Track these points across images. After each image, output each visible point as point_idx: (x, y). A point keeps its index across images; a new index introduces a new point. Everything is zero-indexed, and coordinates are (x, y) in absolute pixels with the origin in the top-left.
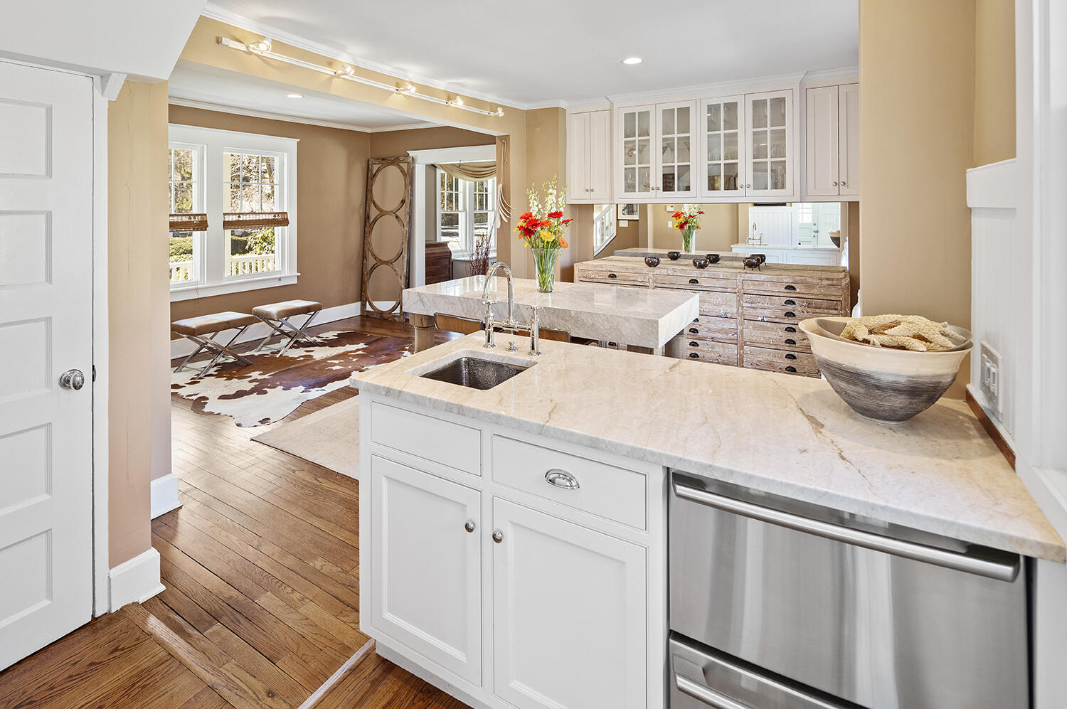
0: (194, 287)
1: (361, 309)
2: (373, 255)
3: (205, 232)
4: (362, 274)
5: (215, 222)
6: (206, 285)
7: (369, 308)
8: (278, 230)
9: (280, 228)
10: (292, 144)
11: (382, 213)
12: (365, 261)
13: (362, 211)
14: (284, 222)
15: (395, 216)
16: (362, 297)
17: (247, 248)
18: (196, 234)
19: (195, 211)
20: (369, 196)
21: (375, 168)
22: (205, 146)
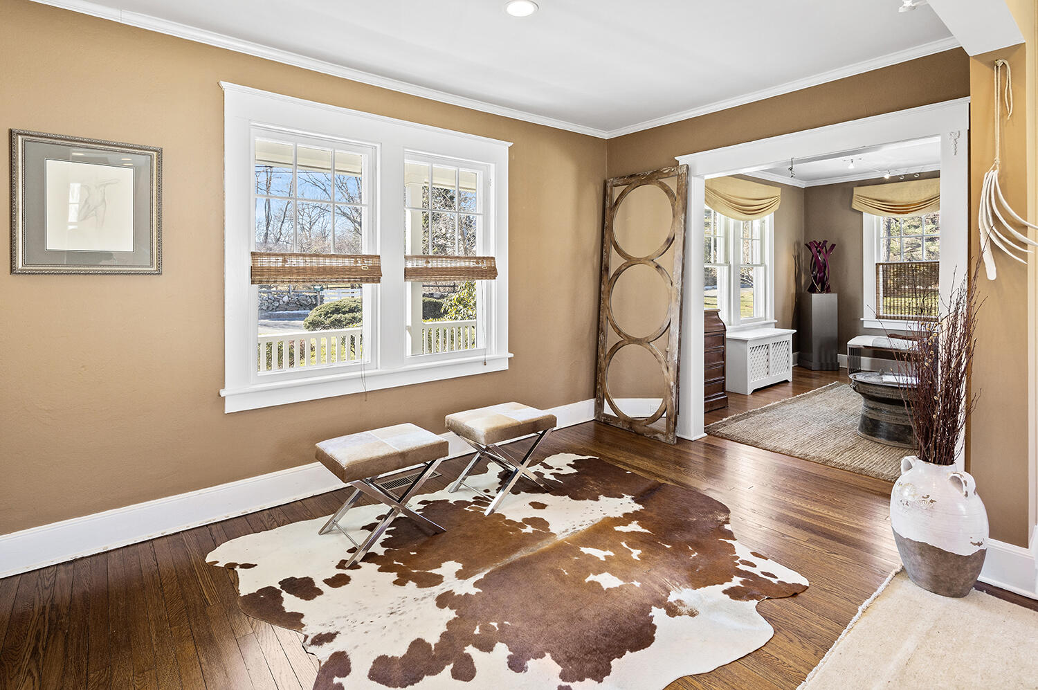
0: (359, 373)
1: (596, 410)
2: (615, 327)
3: (379, 284)
4: (597, 357)
5: (392, 269)
6: (379, 371)
7: (607, 410)
8: (480, 284)
9: (484, 281)
10: (501, 148)
11: (631, 261)
12: (601, 337)
13: (596, 260)
14: (491, 273)
15: (654, 266)
16: (597, 391)
17: (442, 310)
18: (367, 287)
19: (365, 252)
20: (607, 236)
21: (617, 192)
22: (378, 146)
